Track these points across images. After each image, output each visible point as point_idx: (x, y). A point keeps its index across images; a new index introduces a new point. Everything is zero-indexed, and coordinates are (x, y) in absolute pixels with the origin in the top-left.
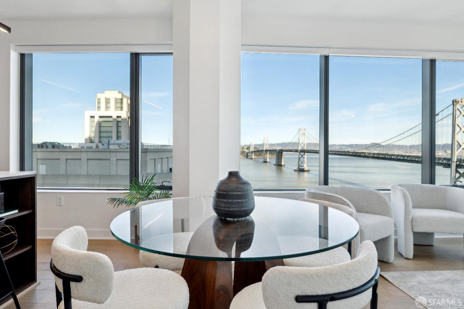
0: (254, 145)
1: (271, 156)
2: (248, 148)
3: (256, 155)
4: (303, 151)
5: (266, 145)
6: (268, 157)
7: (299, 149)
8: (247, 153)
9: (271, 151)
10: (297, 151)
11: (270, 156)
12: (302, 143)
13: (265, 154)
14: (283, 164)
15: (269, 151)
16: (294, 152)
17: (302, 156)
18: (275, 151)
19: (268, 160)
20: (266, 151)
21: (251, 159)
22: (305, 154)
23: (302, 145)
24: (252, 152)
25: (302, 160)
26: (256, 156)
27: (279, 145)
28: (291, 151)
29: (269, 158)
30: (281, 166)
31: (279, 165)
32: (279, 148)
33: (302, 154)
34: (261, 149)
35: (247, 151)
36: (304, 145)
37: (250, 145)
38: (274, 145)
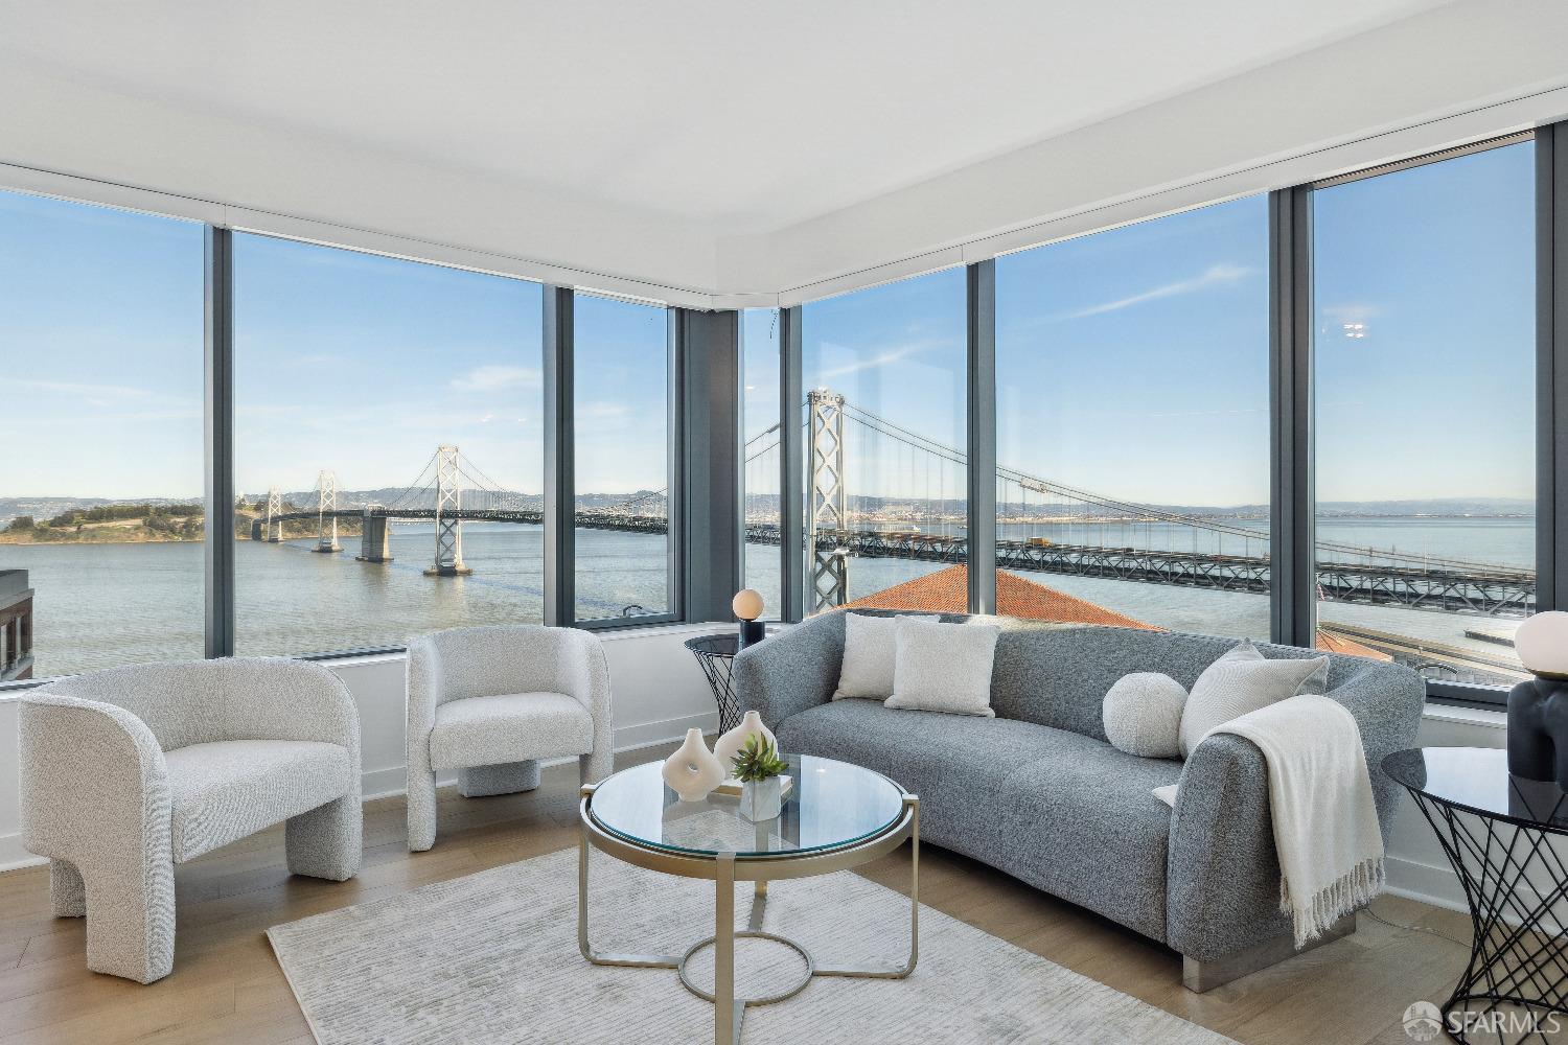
0: (284, 496)
1: (348, 530)
2: (260, 506)
3: (289, 528)
4: (450, 515)
5: (329, 496)
6: (335, 535)
7: (439, 509)
8: (257, 525)
9: (348, 517)
10: (431, 514)
11: (344, 533)
12: (449, 491)
13: (325, 525)
14: (386, 554)
15: (339, 514)
16: (425, 516)
17: (448, 529)
18: (359, 513)
19: (335, 544)
20: (329, 514)
21: (274, 541)
22: (456, 523)
23: (449, 495)
24: (275, 520)
25: (447, 540)
26: (290, 531)
27: (373, 495)
28: (414, 514)
29: (339, 538)
30: (380, 560)
31: (373, 559)
32: (372, 505)
33: (448, 522)
34: (307, 508)
35: (256, 516)
36: (455, 495)
37: (269, 496)
38: (357, 496)
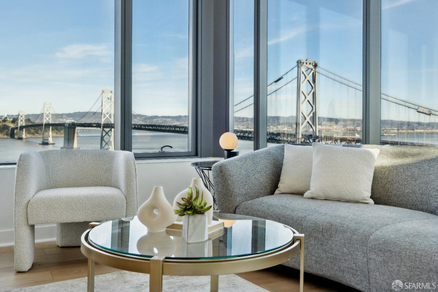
0: (26, 116)
1: (57, 133)
2: (15, 121)
3: (28, 132)
4: (108, 126)
5: (47, 116)
6: (51, 136)
7: (102, 123)
8: (13, 130)
9: (56, 127)
10: (98, 125)
11: (55, 135)
12: (107, 114)
13: (46, 131)
14: (75, 146)
15: (53, 125)
16: (94, 127)
17: (107, 133)
18: (62, 125)
19: (51, 140)
20: (48, 125)
21: (21, 138)
22: (111, 130)
23: (107, 116)
24: (22, 128)
25: (106, 139)
26: (29, 133)
27: (69, 115)
28: (90, 125)
29: (53, 137)
32: (69, 121)
33: (107, 130)
34: (37, 122)
35: (12, 125)
36: (110, 116)
37: (18, 116)
38: (61, 116)
